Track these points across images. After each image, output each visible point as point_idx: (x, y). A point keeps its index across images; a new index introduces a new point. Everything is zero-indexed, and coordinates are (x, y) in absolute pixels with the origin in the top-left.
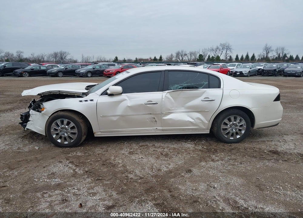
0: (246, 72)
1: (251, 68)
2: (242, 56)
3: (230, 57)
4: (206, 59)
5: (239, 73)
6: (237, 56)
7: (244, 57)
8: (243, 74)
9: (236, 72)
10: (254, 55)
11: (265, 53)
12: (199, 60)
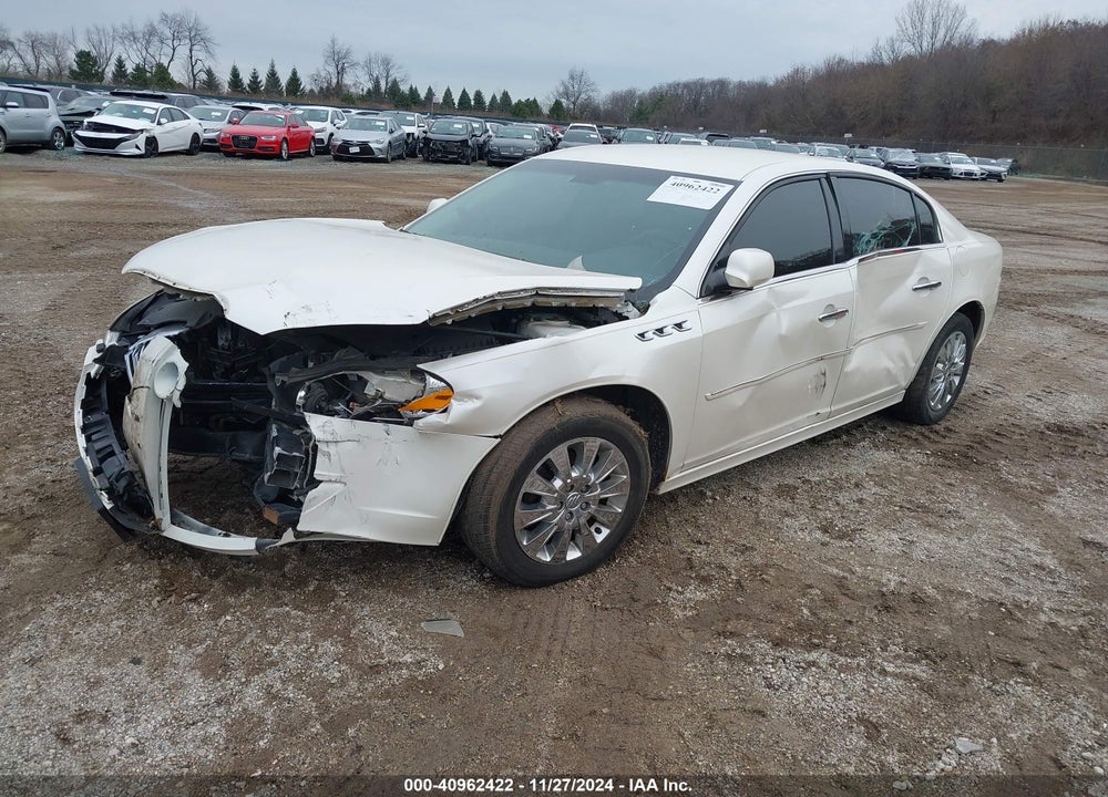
0: (380, 146)
1: (391, 132)
2: (255, 77)
3: (209, 73)
4: (110, 75)
5: (357, 150)
6: (235, 74)
7: (263, 78)
8: (370, 151)
9: (345, 142)
10: (294, 73)
11: (332, 69)
12: (80, 74)
